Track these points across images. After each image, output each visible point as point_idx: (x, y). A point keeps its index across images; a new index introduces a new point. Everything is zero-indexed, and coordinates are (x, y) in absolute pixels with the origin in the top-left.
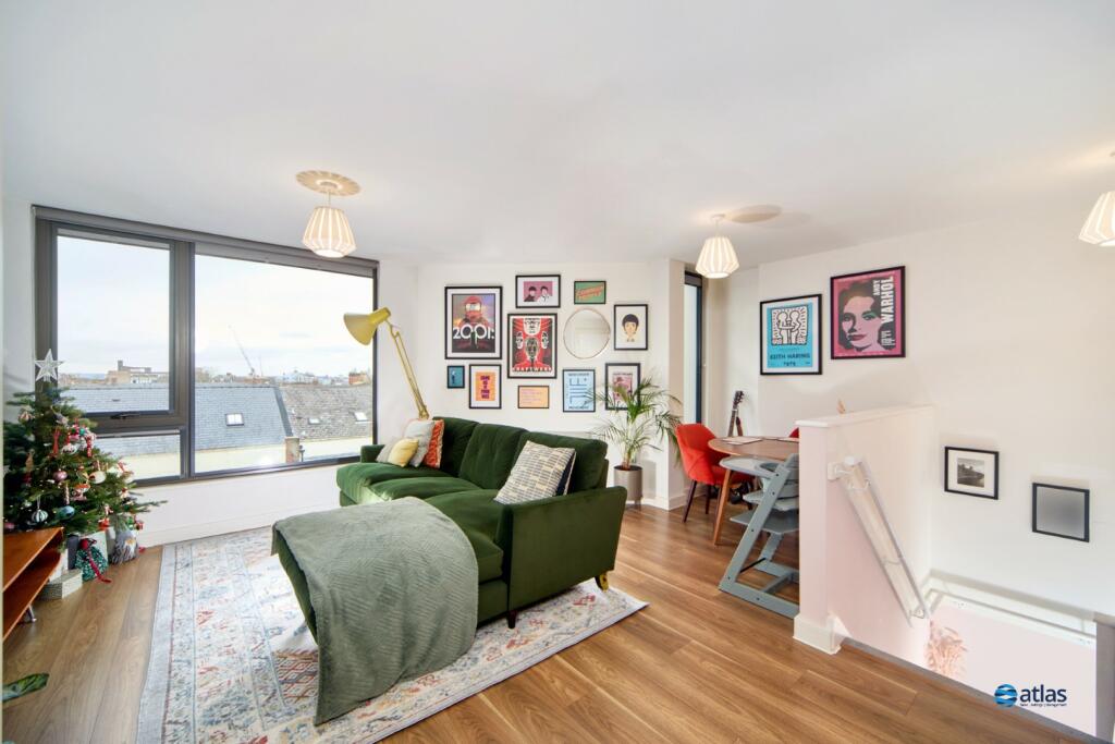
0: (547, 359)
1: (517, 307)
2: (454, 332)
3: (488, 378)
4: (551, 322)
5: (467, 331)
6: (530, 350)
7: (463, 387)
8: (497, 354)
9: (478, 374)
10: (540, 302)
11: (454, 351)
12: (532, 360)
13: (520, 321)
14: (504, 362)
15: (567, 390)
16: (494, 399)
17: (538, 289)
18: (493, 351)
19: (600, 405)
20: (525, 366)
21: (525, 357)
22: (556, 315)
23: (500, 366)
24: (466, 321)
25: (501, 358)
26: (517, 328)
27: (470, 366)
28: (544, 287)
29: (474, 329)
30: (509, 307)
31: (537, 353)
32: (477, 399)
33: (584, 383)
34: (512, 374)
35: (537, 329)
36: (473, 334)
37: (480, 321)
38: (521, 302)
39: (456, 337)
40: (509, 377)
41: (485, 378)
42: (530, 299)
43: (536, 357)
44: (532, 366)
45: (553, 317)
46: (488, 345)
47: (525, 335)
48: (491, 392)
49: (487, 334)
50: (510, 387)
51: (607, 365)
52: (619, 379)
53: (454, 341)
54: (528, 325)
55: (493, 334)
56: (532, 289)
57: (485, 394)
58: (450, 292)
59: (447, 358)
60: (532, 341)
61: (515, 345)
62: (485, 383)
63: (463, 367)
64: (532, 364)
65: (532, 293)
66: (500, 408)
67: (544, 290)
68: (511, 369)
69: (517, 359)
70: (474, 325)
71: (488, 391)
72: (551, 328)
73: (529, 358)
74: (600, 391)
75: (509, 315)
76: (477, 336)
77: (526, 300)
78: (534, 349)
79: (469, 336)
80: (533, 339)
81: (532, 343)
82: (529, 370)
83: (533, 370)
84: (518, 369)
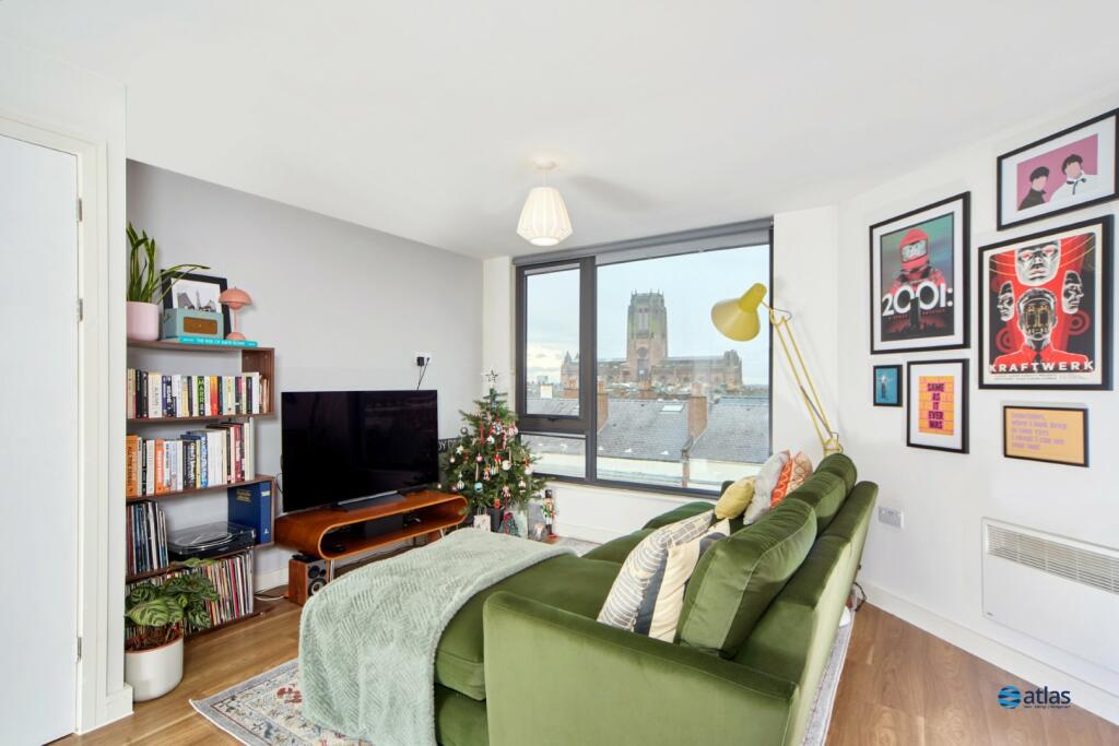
0: (1082, 338)
1: (1000, 227)
2: (884, 305)
3: (940, 387)
4: (1092, 242)
5: (904, 299)
6: (1031, 320)
7: (899, 404)
8: (957, 338)
9: (923, 380)
10: (1060, 199)
11: (885, 338)
12: (1038, 344)
13: (1009, 258)
14: (971, 354)
16: (951, 432)
17: (1055, 166)
18: (950, 331)
20: (1019, 360)
21: (1021, 339)
23: (965, 363)
24: (904, 279)
25: (966, 344)
26: (1001, 273)
27: (909, 364)
28: (1073, 159)
29: (915, 294)
30: (984, 231)
31: (1051, 327)
32: (921, 429)
34: (989, 379)
35: (1052, 266)
36: (915, 302)
37: (926, 274)
38: (1011, 214)
39: (888, 312)
40: (982, 386)
41: (936, 388)
42: (1034, 198)
43: (1048, 338)
44: (1038, 358)
45: (1098, 229)
46: (940, 322)
47: (1020, 288)
48: (946, 416)
49: (939, 297)
50: (986, 408)
53: (885, 320)
54: (1028, 262)
55: (950, 297)
56: (1041, 172)
57: (936, 420)
58: (878, 232)
59: (873, 352)
60: (1037, 298)
61: (995, 314)
62: (936, 398)
63: (899, 368)
64: (1039, 353)
65: (1040, 184)
66: (964, 449)
67: (1073, 167)
68: (987, 367)
69: (1002, 342)
70: (915, 286)
71: (940, 415)
72: (1090, 258)
73: (1028, 339)
75: (982, 250)
76: (922, 305)
77: (1023, 205)
78: (1044, 319)
79: (908, 308)
80: (1041, 294)
81: (1038, 305)
82: (1029, 370)
83: (1041, 369)
84: (1003, 367)
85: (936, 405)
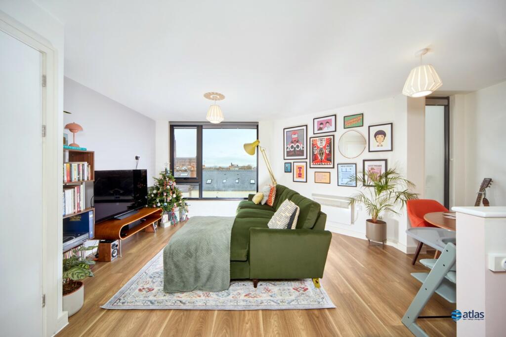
0: (329, 158)
1: (314, 134)
2: (287, 148)
3: (301, 168)
4: (331, 140)
5: (292, 147)
6: (320, 154)
7: (291, 172)
8: (305, 157)
9: (297, 166)
10: (325, 130)
11: (287, 156)
13: (316, 140)
14: (308, 160)
15: (340, 174)
16: (303, 178)
17: (324, 123)
18: (303, 155)
19: (360, 183)
20: (318, 162)
21: (318, 158)
22: (333, 136)
23: (306, 162)
24: (292, 142)
25: (307, 159)
26: (314, 144)
27: (294, 162)
28: (328, 122)
29: (295, 146)
30: (310, 134)
31: (324, 155)
32: (296, 177)
33: (350, 171)
34: (312, 166)
35: (324, 143)
36: (295, 148)
37: (298, 142)
39: (288, 150)
40: (310, 168)
41: (300, 168)
42: (320, 129)
43: (323, 158)
45: (332, 137)
46: (301, 153)
47: (318, 147)
49: (301, 147)
50: (311, 172)
51: (364, 161)
52: (372, 169)
53: (287, 152)
54: (319, 142)
55: (303, 148)
56: (322, 124)
57: (300, 175)
58: (286, 130)
59: (284, 159)
60: (321, 150)
61: (313, 152)
62: (300, 170)
63: (291, 163)
64: (321, 161)
65: (321, 126)
66: (306, 182)
67: (327, 124)
68: (311, 163)
69: (315, 159)
70: (295, 144)
71: (301, 174)
72: (331, 142)
73: (320, 158)
74: (360, 175)
75: (310, 138)
76: (297, 149)
77: (318, 130)
78: (323, 154)
79: (293, 149)
80: (322, 149)
81: (321, 151)
82: (320, 164)
83: (322, 164)
84: (314, 164)
85: (300, 172)
